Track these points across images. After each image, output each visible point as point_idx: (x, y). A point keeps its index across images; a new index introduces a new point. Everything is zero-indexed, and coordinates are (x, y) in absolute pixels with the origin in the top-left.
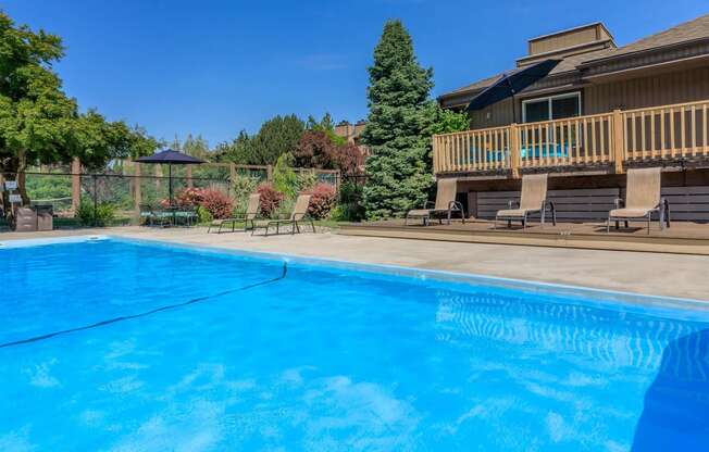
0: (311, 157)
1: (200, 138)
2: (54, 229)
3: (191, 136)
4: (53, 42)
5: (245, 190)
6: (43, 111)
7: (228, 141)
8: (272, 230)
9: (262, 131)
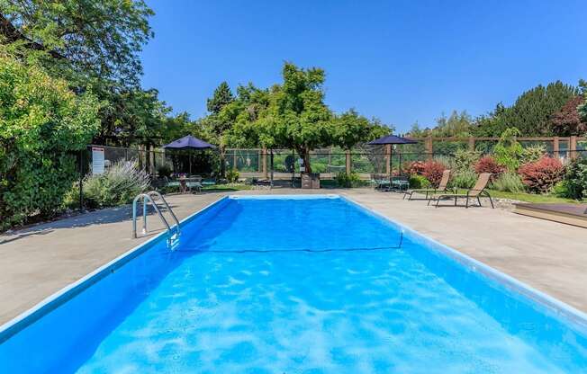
0: (576, 124)
1: (464, 113)
2: (321, 187)
3: (455, 112)
4: (320, 73)
5: (466, 163)
6: (309, 118)
7: (485, 114)
8: (462, 202)
9: (519, 102)
